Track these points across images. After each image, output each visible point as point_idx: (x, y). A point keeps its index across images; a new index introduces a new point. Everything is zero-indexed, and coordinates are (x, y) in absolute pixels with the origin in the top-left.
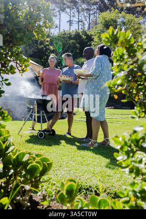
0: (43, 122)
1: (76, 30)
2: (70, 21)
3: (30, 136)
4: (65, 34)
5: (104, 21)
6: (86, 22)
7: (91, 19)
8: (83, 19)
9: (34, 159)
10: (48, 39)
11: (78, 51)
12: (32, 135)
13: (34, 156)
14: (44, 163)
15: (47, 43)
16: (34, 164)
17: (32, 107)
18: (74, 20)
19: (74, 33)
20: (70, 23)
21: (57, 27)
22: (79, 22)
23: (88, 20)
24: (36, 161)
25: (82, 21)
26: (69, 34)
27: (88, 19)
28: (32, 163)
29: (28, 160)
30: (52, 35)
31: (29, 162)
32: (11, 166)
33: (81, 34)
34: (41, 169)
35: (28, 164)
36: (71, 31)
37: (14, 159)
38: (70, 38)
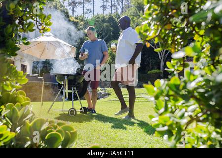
0: (75, 100)
1: (110, 14)
2: (103, 6)
3: (60, 114)
4: (99, 18)
5: (136, 4)
6: (119, 7)
7: (124, 3)
8: (116, 4)
9: (55, 128)
10: (82, 23)
11: (112, 34)
12: (62, 113)
13: (56, 125)
14: (67, 132)
15: (81, 27)
16: (54, 132)
17: (63, 83)
18: (107, 5)
19: (107, 17)
20: (104, 8)
21: (91, 12)
22: (112, 6)
23: (121, 5)
24: (57, 129)
25: (115, 6)
26: (103, 17)
27: (121, 3)
28: (51, 131)
29: (48, 128)
30: (86, 19)
31: (48, 131)
32: (28, 138)
33: (114, 17)
34: (62, 139)
35: (47, 133)
36: (105, 15)
37: (30, 127)
38: (104, 21)
